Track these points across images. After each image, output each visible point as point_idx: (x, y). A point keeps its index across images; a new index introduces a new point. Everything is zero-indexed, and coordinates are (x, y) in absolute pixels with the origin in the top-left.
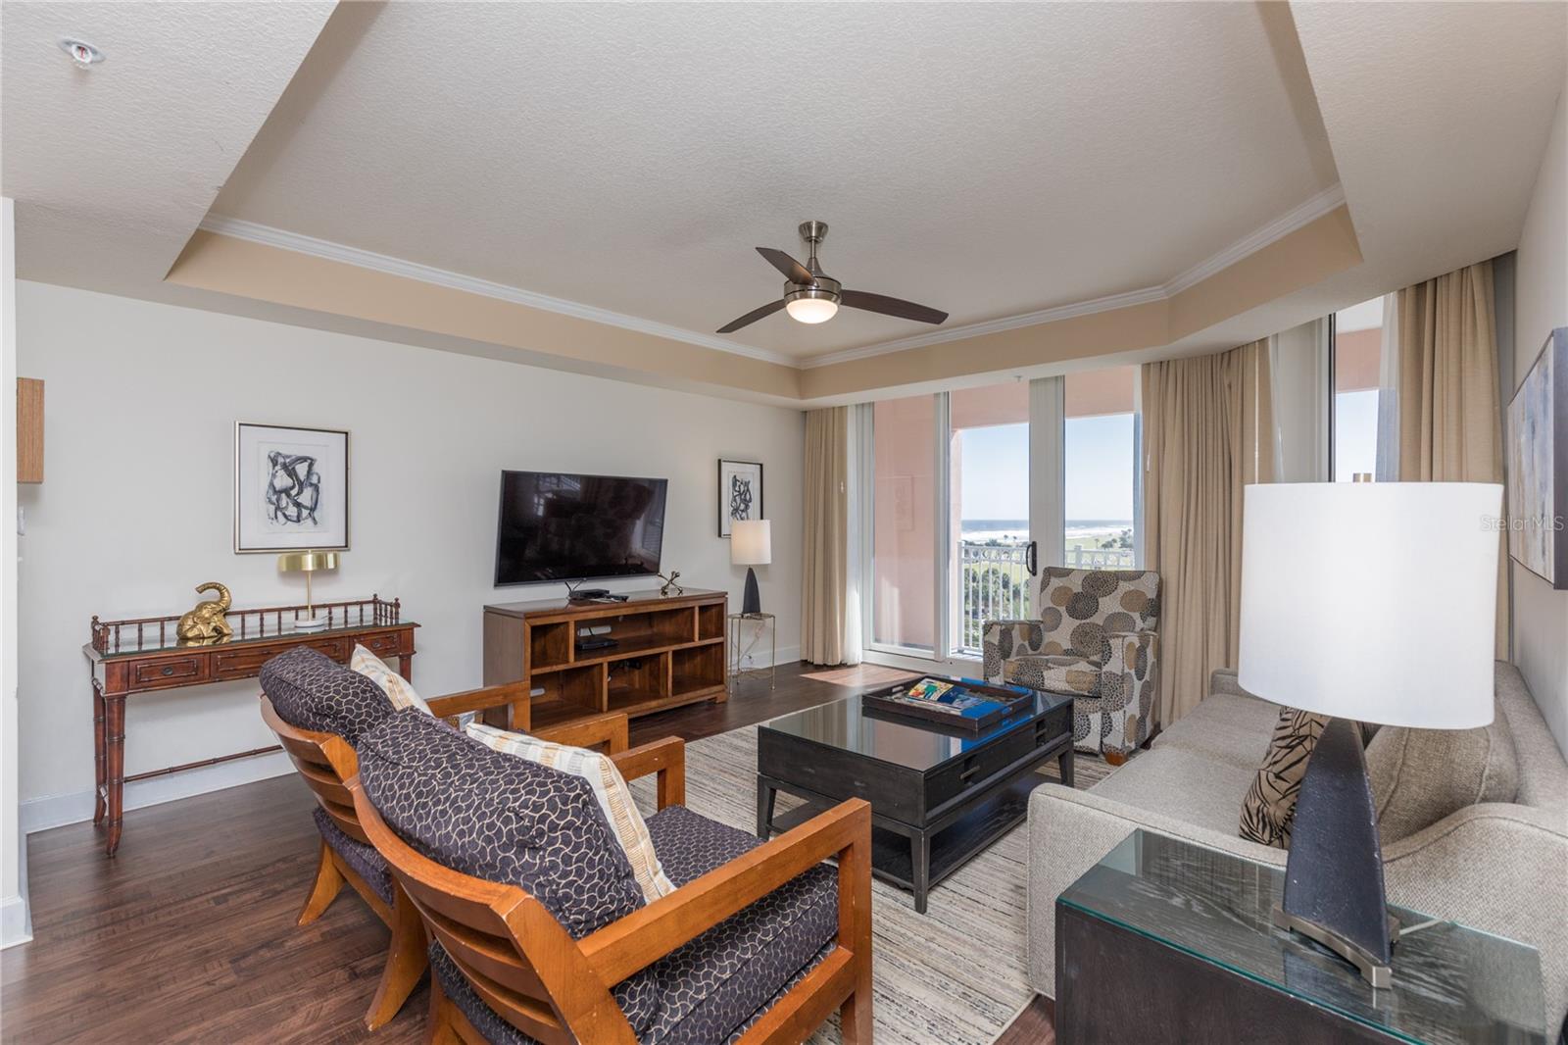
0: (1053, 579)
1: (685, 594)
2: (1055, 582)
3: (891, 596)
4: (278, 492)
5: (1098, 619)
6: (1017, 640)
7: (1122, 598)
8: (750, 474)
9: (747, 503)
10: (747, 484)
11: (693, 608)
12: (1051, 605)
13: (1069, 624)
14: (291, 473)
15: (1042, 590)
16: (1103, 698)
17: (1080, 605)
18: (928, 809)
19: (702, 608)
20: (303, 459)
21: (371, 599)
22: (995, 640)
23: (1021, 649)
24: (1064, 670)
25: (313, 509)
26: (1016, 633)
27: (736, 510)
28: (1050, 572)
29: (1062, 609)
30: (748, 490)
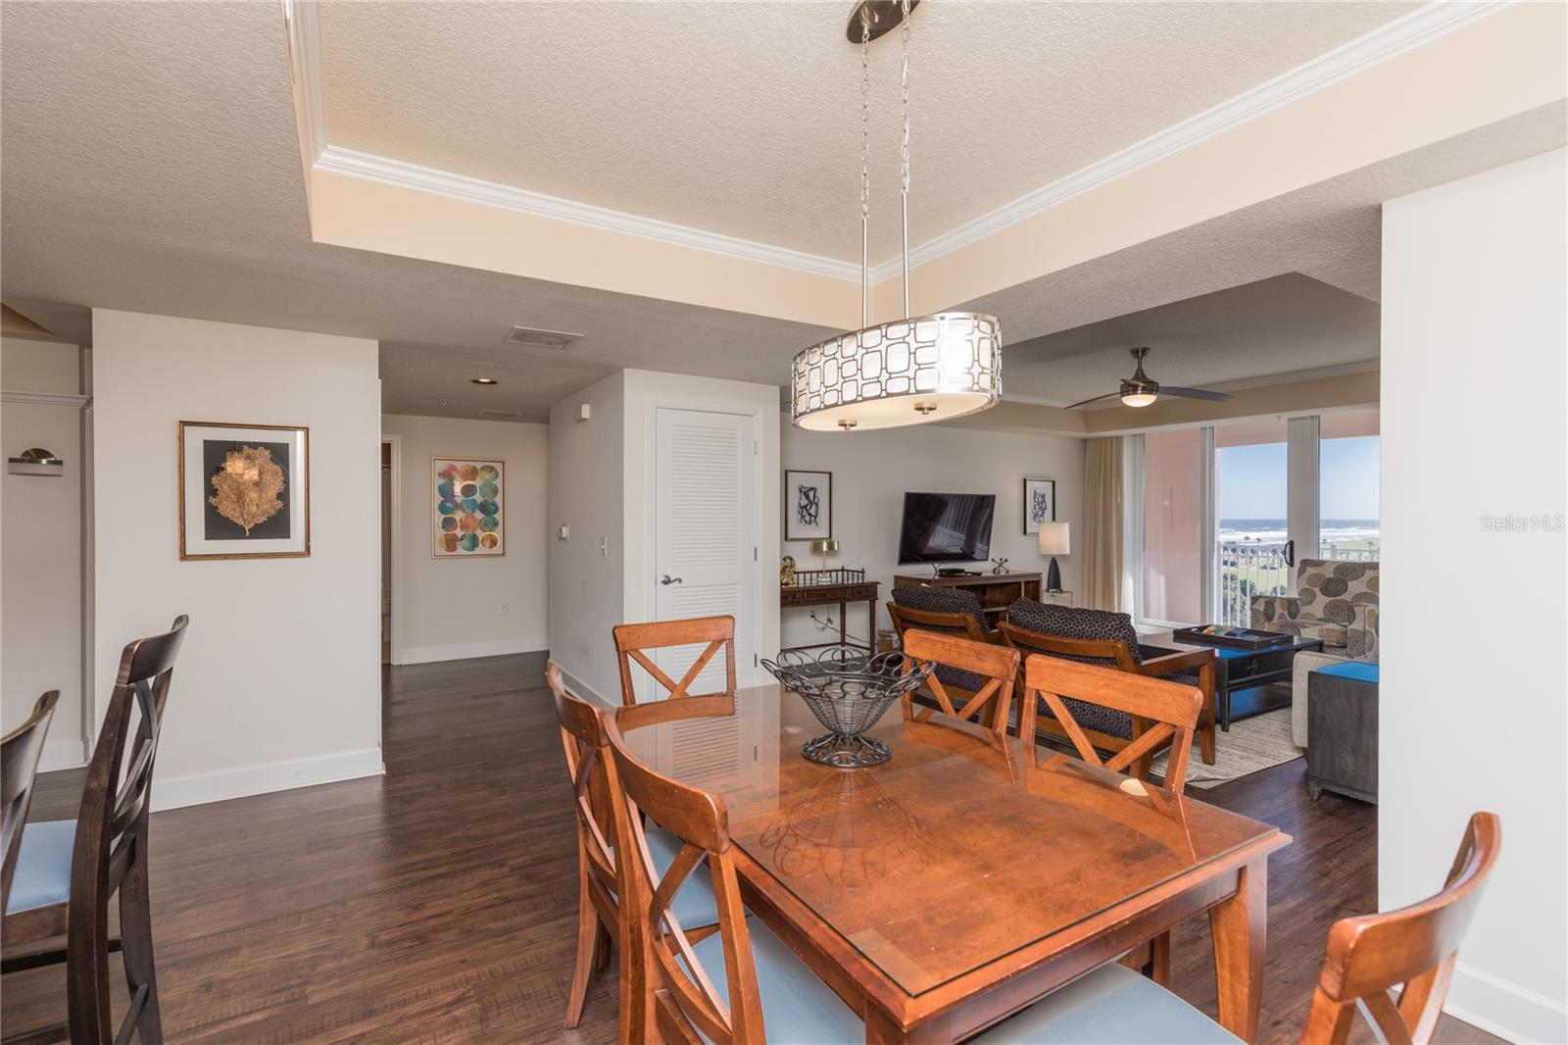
0: (1308, 568)
1: (1011, 573)
2: (1310, 571)
3: (1158, 583)
4: (802, 508)
5: (1347, 597)
6: (1278, 610)
7: (1368, 582)
8: (1045, 488)
9: (1043, 510)
10: (1043, 496)
11: (1021, 583)
12: (1307, 586)
13: (1322, 601)
14: (807, 497)
15: (1299, 576)
16: (1349, 647)
17: (1331, 587)
18: (1230, 679)
19: (1026, 583)
20: (812, 489)
21: (840, 568)
22: (1262, 608)
23: (1281, 616)
24: (1317, 628)
25: (816, 517)
26: (1277, 605)
27: (1036, 515)
28: (1305, 563)
29: (1317, 590)
30: (1044, 501)
